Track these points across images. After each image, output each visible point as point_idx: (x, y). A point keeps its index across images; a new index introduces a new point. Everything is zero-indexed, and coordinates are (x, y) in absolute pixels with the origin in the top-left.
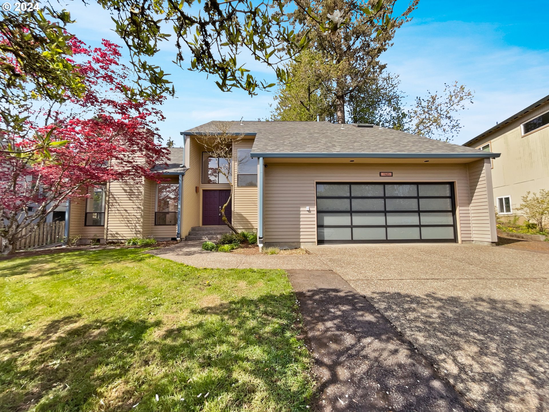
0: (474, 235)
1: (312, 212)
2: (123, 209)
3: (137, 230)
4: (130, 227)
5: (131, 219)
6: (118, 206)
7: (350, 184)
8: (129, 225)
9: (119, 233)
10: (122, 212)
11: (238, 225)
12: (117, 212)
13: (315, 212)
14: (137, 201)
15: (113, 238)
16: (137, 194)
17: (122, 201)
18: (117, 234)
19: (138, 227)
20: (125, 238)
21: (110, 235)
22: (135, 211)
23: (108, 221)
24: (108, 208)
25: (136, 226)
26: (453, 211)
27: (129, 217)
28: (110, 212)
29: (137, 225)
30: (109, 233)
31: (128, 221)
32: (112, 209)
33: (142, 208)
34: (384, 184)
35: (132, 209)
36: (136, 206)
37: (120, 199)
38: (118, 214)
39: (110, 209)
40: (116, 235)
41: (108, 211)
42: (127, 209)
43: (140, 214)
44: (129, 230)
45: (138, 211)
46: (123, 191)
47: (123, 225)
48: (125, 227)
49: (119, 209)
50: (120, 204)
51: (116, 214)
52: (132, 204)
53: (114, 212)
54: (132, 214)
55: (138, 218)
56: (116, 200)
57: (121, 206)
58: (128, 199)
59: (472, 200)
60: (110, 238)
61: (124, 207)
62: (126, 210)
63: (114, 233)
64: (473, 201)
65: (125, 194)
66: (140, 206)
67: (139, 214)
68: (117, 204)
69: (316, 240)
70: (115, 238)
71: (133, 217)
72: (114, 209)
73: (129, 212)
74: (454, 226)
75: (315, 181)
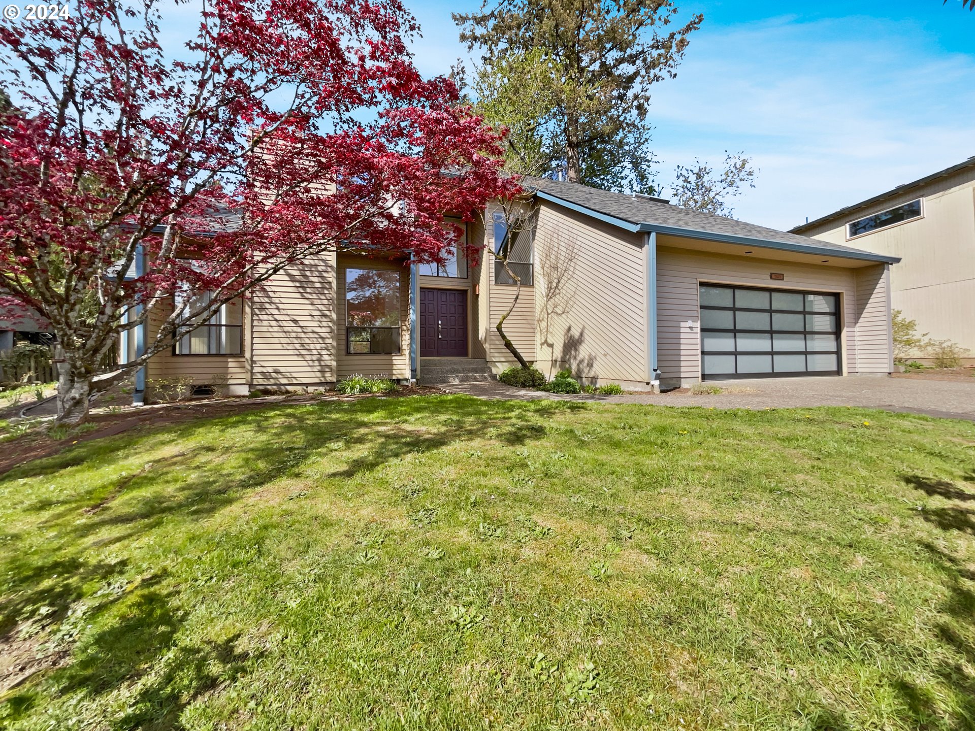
0: (860, 366)
1: (695, 330)
2: (287, 318)
3: (323, 363)
4: (308, 358)
5: (307, 341)
6: (275, 312)
7: (734, 287)
8: (304, 352)
9: (282, 369)
10: (285, 324)
11: (496, 355)
12: (274, 323)
13: (699, 330)
14: (319, 302)
15: (266, 382)
16: (318, 285)
17: (283, 300)
18: (277, 372)
19: (326, 357)
20: (295, 381)
21: (259, 376)
22: (316, 324)
23: (252, 344)
24: (252, 315)
25: (321, 355)
26: (837, 333)
27: (303, 335)
28: (255, 323)
29: (324, 352)
30: (256, 370)
31: (302, 344)
32: (261, 317)
33: (334, 316)
34: (770, 290)
35: (309, 318)
36: (317, 313)
37: (277, 295)
38: (276, 329)
39: (255, 318)
40: (274, 375)
41: (252, 321)
42: (297, 318)
43: (328, 330)
44: (305, 363)
45: (324, 324)
46: (287, 278)
47: (291, 352)
48: (295, 358)
49: (278, 318)
50: (281, 306)
51: (271, 330)
52: (310, 307)
53: (265, 323)
54: (309, 330)
55: (323, 338)
56: (269, 297)
57: (283, 312)
58: (298, 295)
59: (859, 318)
60: (261, 381)
61: (290, 312)
62: (295, 321)
63: (270, 370)
64: (861, 320)
65: (291, 284)
66: (328, 313)
67: (324, 330)
68: (274, 306)
69: (700, 375)
70: (272, 381)
71: (311, 335)
72: (265, 317)
73: (301, 324)
74: (838, 353)
75: (699, 280)
